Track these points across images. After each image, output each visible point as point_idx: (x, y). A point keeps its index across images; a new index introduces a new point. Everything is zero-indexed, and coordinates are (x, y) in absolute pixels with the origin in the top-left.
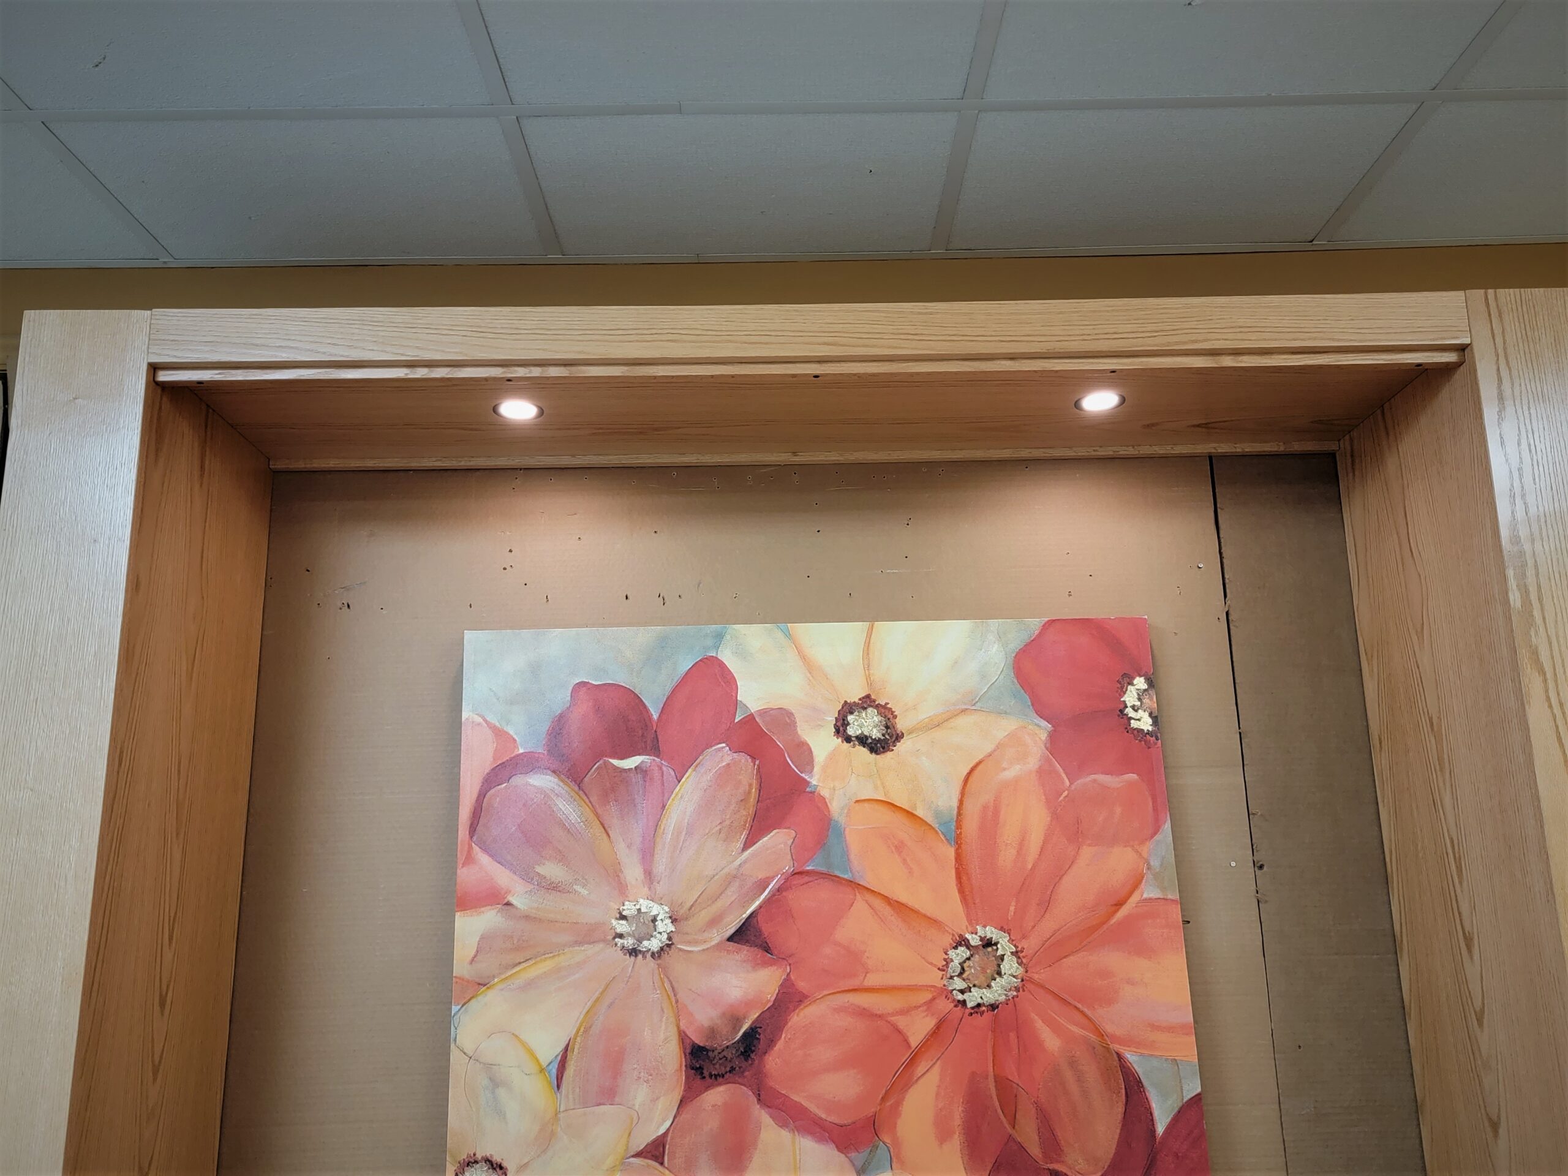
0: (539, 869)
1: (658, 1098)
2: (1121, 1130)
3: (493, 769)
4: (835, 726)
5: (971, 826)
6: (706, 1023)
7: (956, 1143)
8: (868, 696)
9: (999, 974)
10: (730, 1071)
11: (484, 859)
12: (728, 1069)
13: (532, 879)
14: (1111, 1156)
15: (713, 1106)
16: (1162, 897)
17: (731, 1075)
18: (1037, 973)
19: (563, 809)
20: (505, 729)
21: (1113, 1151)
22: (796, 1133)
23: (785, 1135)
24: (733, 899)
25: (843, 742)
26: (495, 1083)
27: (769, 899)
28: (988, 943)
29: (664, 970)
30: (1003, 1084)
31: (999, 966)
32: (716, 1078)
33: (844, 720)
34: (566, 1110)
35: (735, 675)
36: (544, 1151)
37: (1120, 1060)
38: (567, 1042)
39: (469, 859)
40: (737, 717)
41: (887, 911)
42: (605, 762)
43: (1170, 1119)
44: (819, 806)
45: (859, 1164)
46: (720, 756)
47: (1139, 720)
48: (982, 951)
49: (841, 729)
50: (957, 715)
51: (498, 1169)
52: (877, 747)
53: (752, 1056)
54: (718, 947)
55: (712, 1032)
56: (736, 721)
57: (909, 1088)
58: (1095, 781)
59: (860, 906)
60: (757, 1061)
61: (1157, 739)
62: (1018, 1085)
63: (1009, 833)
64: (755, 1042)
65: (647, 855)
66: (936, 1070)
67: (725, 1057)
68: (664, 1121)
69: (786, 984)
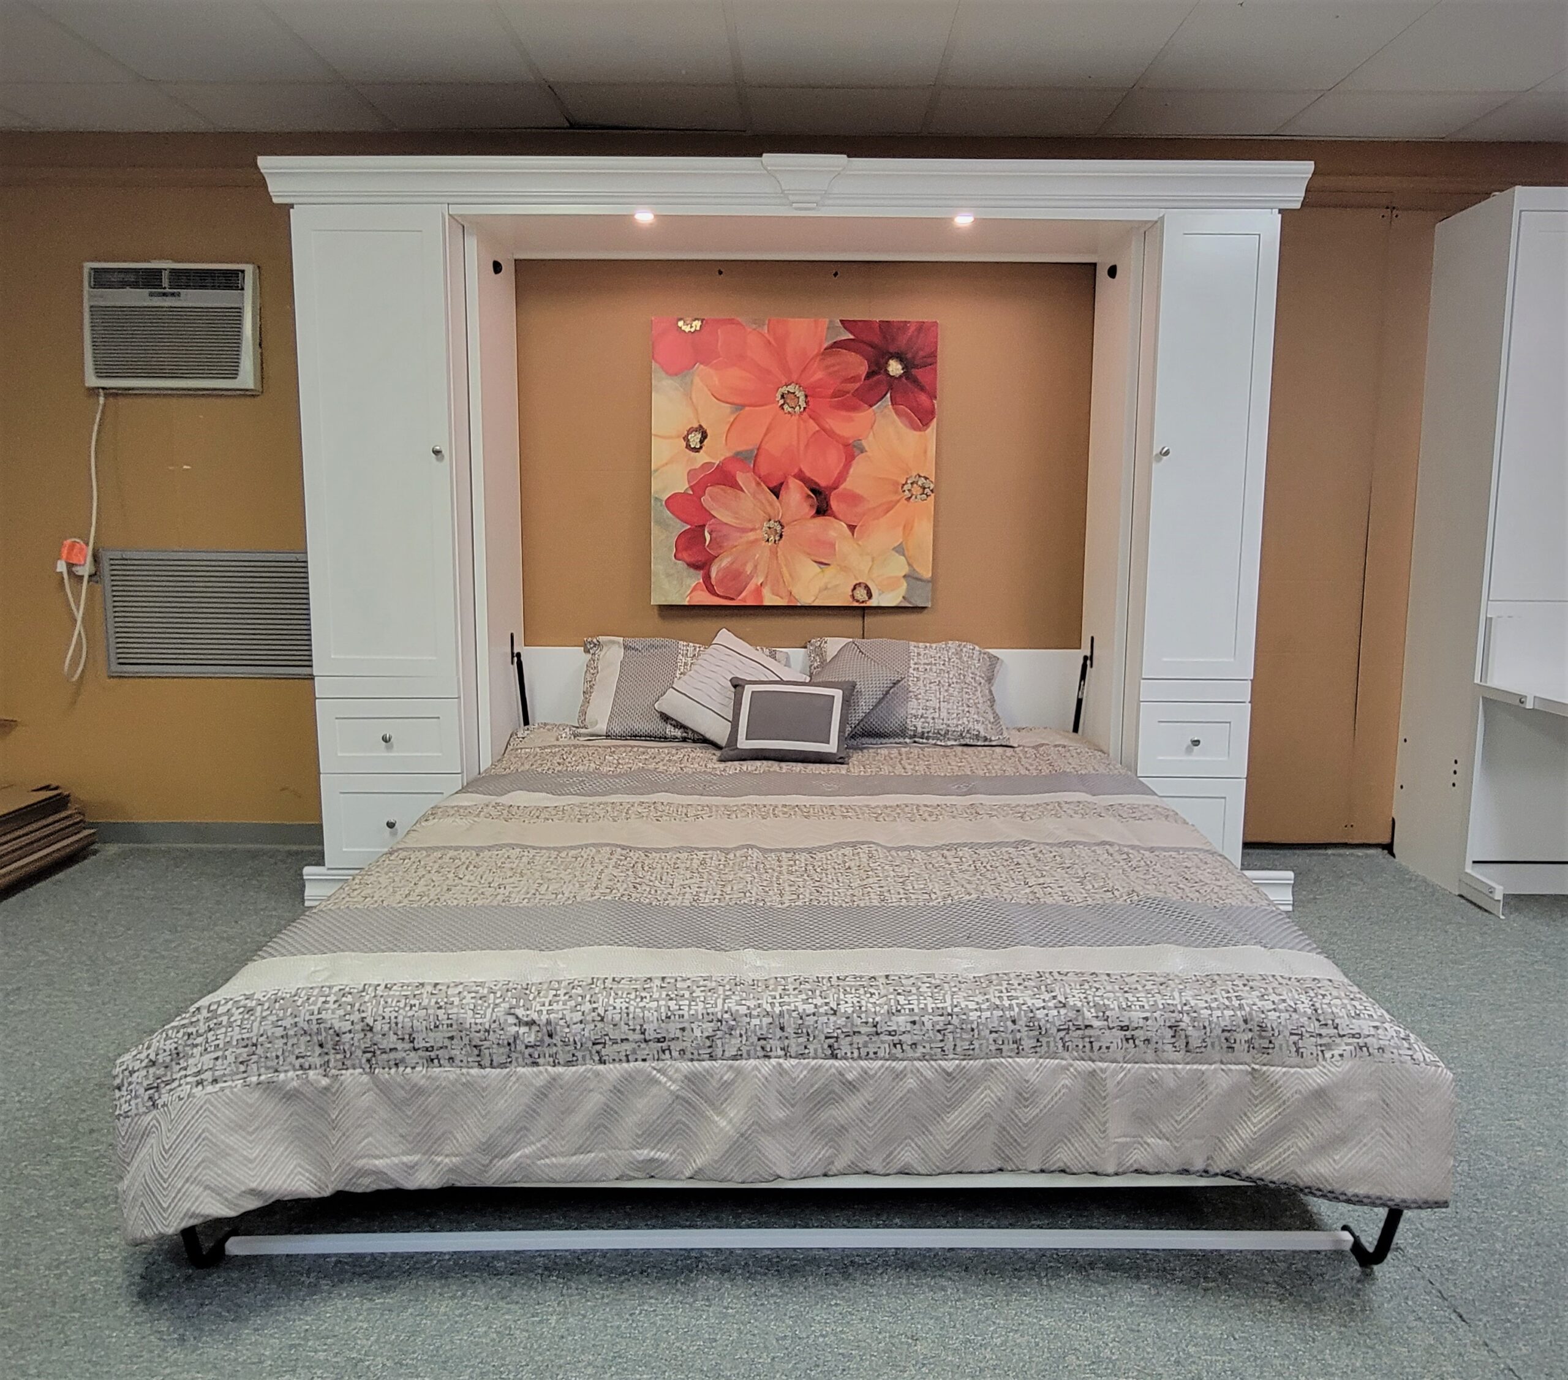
0: (748, 573)
1: (834, 527)
2: (851, 351)
3: (709, 591)
4: (695, 452)
5: (737, 400)
6: (808, 508)
7: (853, 414)
8: (684, 438)
9: (794, 393)
11: (743, 594)
13: (752, 575)
14: (860, 356)
15: (837, 506)
16: (767, 326)
17: (827, 499)
18: (794, 378)
19: (726, 563)
20: (693, 587)
22: (848, 475)
23: (848, 479)
24: (763, 496)
25: (702, 450)
26: (826, 588)
27: (763, 481)
28: (783, 397)
29: (788, 524)
30: (834, 396)
31: (791, 393)
33: (693, 448)
34: (837, 562)
35: (673, 493)
36: (850, 569)
37: (827, 349)
38: (813, 562)
39: (744, 600)
41: (769, 435)
43: (848, 333)
44: (727, 461)
45: (859, 452)
46: (706, 501)
47: (697, 326)
48: (786, 399)
49: (696, 450)
50: (692, 401)
51: (855, 586)
52: (704, 436)
53: (820, 491)
54: (780, 503)
55: (811, 506)
56: (692, 493)
57: (834, 431)
58: (720, 347)
59: (765, 446)
60: (823, 489)
61: (705, 319)
62: (834, 389)
63: (741, 384)
64: (815, 489)
65: (744, 531)
66: (828, 420)
67: (820, 501)
68: (842, 525)
69: (795, 476)
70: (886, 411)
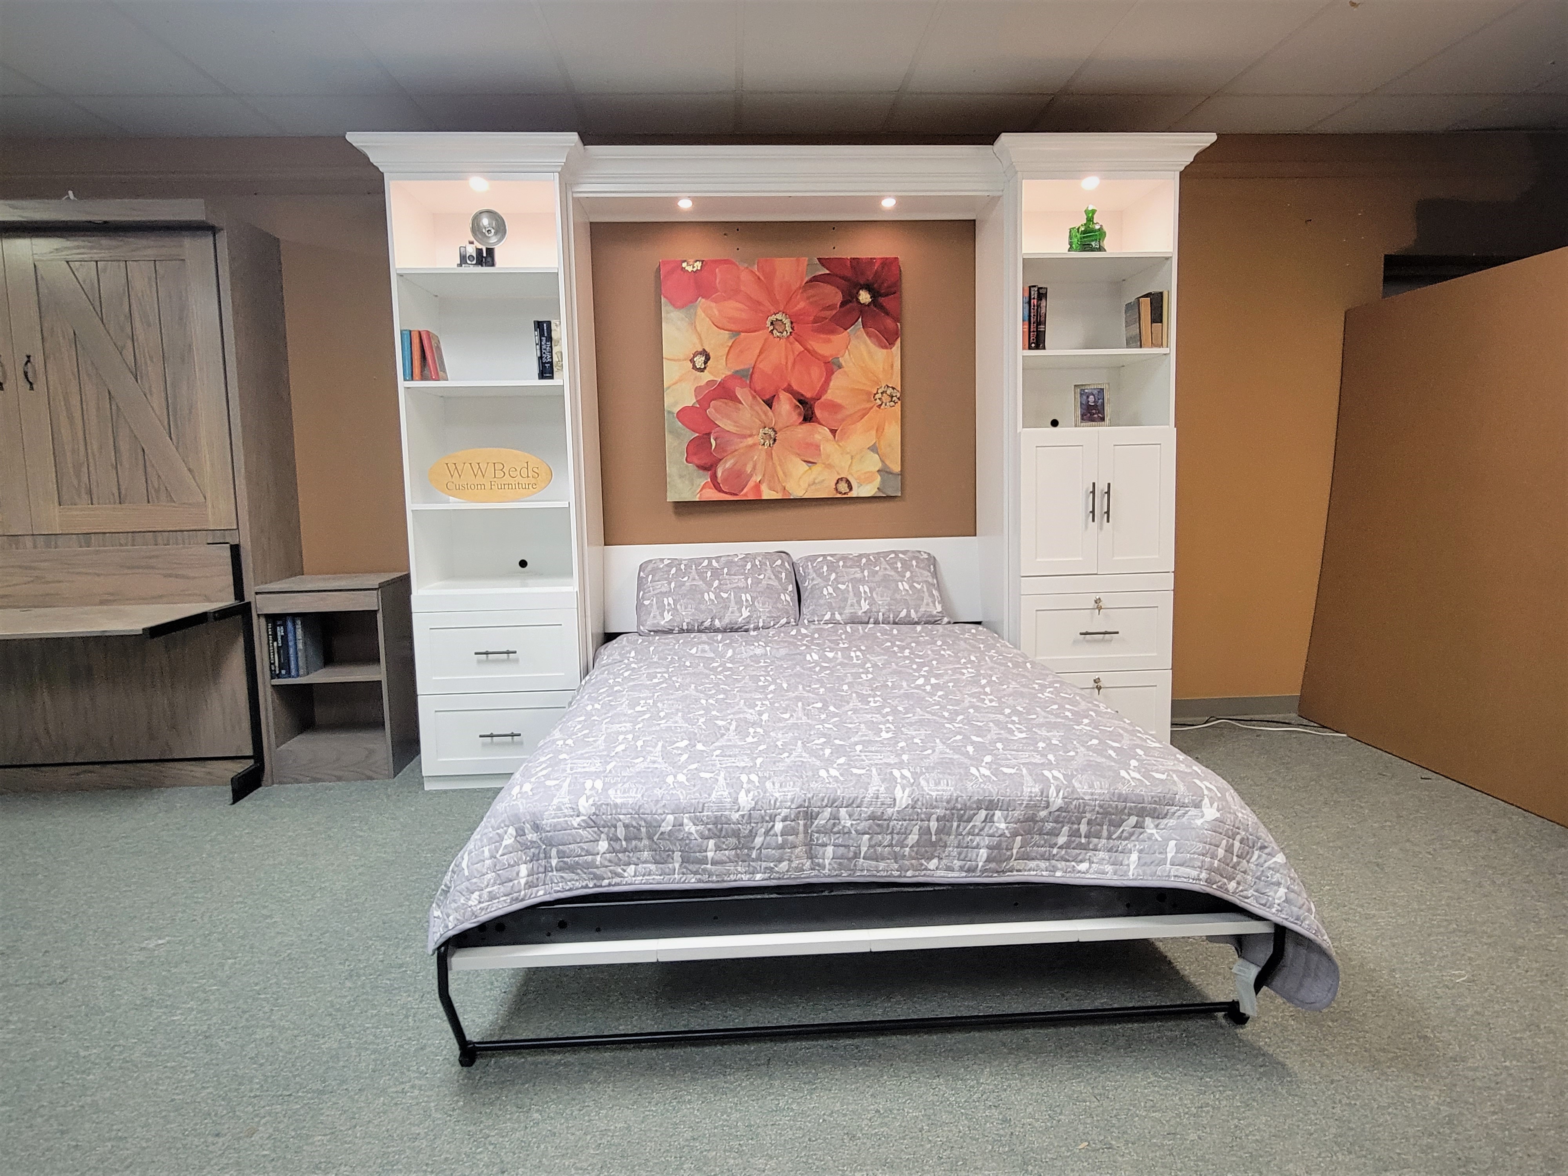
0: (748, 472)
1: (818, 431)
2: (828, 284)
3: (716, 489)
4: (700, 372)
5: (734, 327)
6: (797, 416)
7: (831, 337)
8: (690, 360)
9: (781, 320)
11: (745, 490)
13: (752, 474)
14: (835, 288)
15: (821, 414)
16: (757, 265)
17: (812, 408)
18: (781, 308)
19: (729, 465)
20: (702, 486)
22: (829, 388)
23: (829, 391)
24: (758, 408)
25: (706, 370)
26: (814, 483)
27: (758, 395)
28: (772, 324)
29: (780, 430)
30: (815, 321)
31: (779, 320)
33: (698, 369)
34: (822, 460)
35: (683, 407)
36: (833, 466)
37: (807, 283)
38: (802, 461)
39: (745, 495)
41: (762, 357)
43: (824, 269)
44: (728, 378)
45: (837, 368)
46: (710, 412)
47: (698, 267)
48: (775, 326)
49: (701, 370)
50: (696, 329)
51: (838, 480)
52: (708, 358)
53: (806, 401)
54: (773, 413)
55: (800, 414)
56: (699, 406)
57: (815, 351)
58: (719, 283)
59: (761, 366)
60: (808, 400)
61: (705, 260)
62: (815, 316)
63: (736, 314)
64: (802, 400)
65: (745, 437)
66: (811, 342)
67: (806, 410)
68: (825, 429)
69: (784, 390)
70: (859, 333)
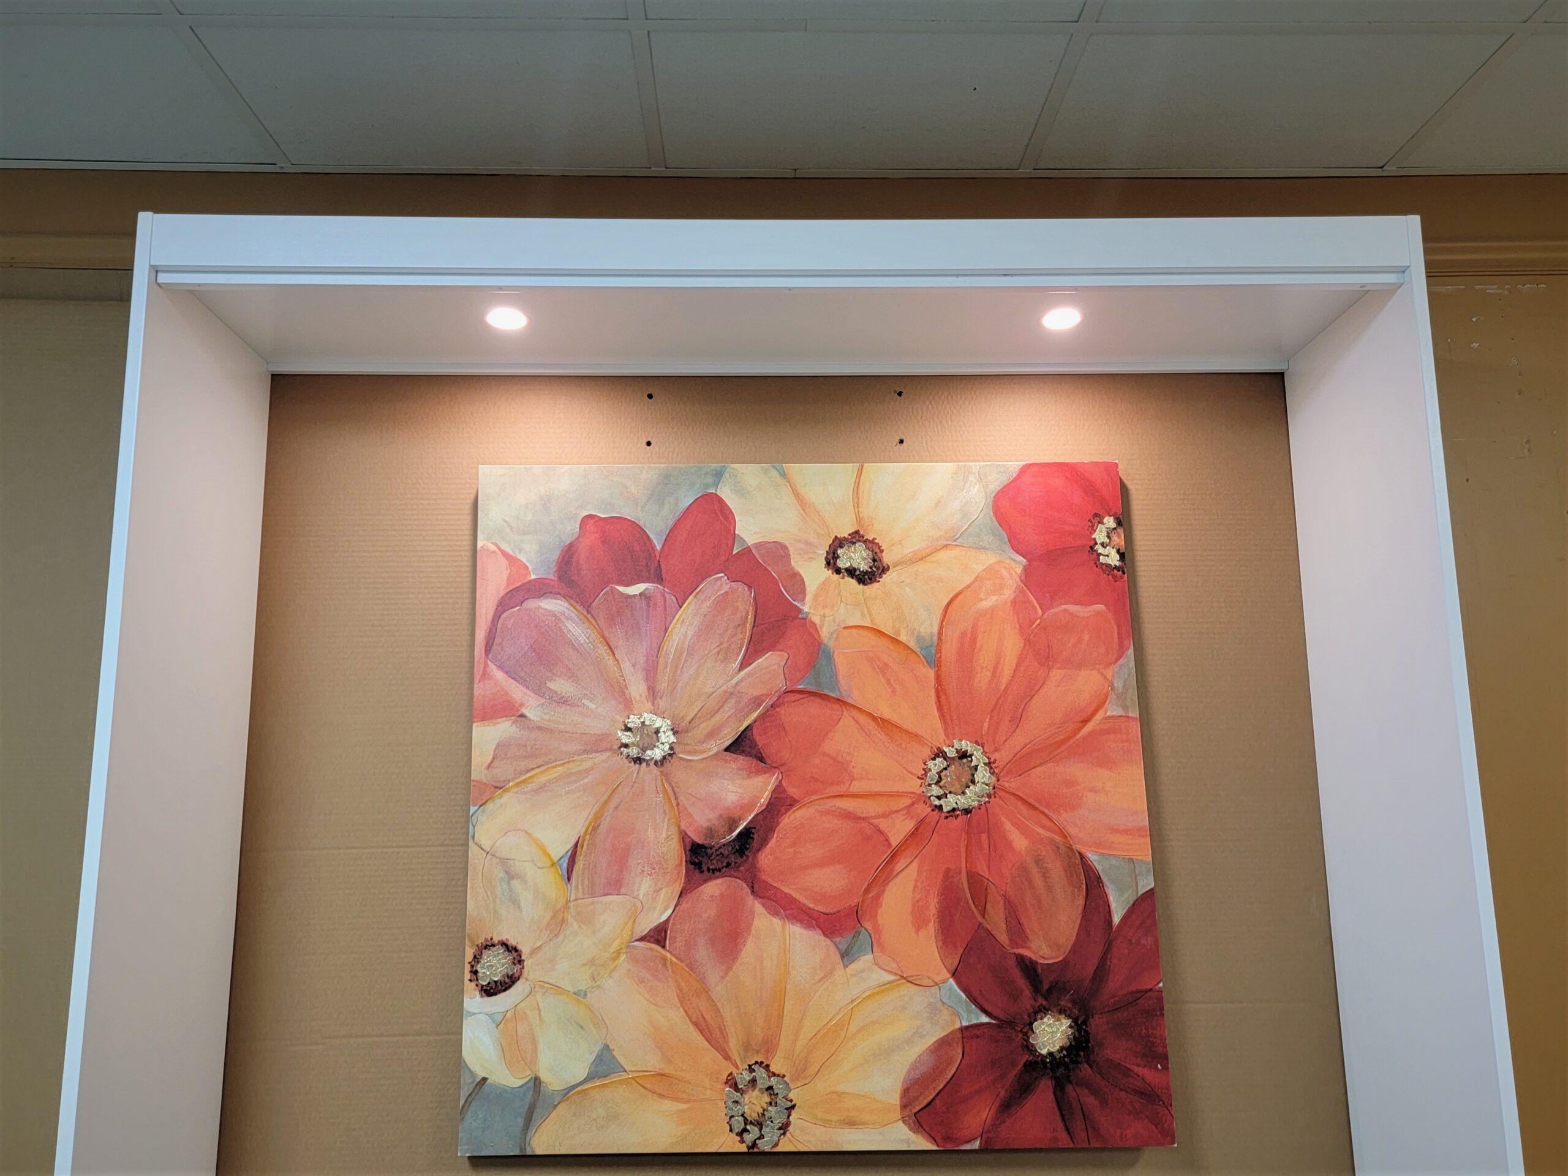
0: (550, 685)
1: (661, 889)
2: (1081, 920)
3: (507, 594)
4: (826, 558)
5: (950, 650)
6: (705, 824)
7: (932, 928)
8: (857, 532)
9: (973, 782)
10: (726, 867)
11: (500, 675)
12: (725, 864)
13: (544, 694)
14: (1072, 942)
15: (711, 897)
16: (1124, 715)
17: (727, 869)
18: (1007, 782)
19: (572, 631)
20: (518, 557)
21: (1073, 939)
22: (786, 920)
23: (776, 921)
24: (730, 713)
25: (833, 573)
26: (510, 876)
27: (764, 713)
28: (963, 755)
29: (666, 776)
30: (974, 878)
31: (973, 775)
32: (713, 873)
33: (834, 553)
34: (576, 900)
35: (733, 510)
36: (556, 936)
37: (1081, 859)
38: (577, 839)
39: (485, 675)
40: (735, 549)
41: (871, 726)
42: (612, 589)
43: (1125, 911)
44: (809, 629)
45: (843, 947)
46: (718, 585)
47: (1107, 556)
48: (957, 763)
49: (832, 561)
50: (940, 549)
51: (513, 952)
52: (865, 578)
53: (747, 853)
54: (716, 754)
55: (710, 832)
56: (734, 553)
57: (890, 881)
58: (1065, 611)
59: (847, 720)
60: (750, 859)
61: (1124, 573)
62: (988, 880)
63: (985, 657)
64: (750, 840)
65: (651, 674)
66: (914, 866)
67: (721, 853)
68: (666, 909)
69: (779, 790)
70: (945, 1015)
